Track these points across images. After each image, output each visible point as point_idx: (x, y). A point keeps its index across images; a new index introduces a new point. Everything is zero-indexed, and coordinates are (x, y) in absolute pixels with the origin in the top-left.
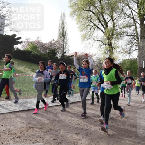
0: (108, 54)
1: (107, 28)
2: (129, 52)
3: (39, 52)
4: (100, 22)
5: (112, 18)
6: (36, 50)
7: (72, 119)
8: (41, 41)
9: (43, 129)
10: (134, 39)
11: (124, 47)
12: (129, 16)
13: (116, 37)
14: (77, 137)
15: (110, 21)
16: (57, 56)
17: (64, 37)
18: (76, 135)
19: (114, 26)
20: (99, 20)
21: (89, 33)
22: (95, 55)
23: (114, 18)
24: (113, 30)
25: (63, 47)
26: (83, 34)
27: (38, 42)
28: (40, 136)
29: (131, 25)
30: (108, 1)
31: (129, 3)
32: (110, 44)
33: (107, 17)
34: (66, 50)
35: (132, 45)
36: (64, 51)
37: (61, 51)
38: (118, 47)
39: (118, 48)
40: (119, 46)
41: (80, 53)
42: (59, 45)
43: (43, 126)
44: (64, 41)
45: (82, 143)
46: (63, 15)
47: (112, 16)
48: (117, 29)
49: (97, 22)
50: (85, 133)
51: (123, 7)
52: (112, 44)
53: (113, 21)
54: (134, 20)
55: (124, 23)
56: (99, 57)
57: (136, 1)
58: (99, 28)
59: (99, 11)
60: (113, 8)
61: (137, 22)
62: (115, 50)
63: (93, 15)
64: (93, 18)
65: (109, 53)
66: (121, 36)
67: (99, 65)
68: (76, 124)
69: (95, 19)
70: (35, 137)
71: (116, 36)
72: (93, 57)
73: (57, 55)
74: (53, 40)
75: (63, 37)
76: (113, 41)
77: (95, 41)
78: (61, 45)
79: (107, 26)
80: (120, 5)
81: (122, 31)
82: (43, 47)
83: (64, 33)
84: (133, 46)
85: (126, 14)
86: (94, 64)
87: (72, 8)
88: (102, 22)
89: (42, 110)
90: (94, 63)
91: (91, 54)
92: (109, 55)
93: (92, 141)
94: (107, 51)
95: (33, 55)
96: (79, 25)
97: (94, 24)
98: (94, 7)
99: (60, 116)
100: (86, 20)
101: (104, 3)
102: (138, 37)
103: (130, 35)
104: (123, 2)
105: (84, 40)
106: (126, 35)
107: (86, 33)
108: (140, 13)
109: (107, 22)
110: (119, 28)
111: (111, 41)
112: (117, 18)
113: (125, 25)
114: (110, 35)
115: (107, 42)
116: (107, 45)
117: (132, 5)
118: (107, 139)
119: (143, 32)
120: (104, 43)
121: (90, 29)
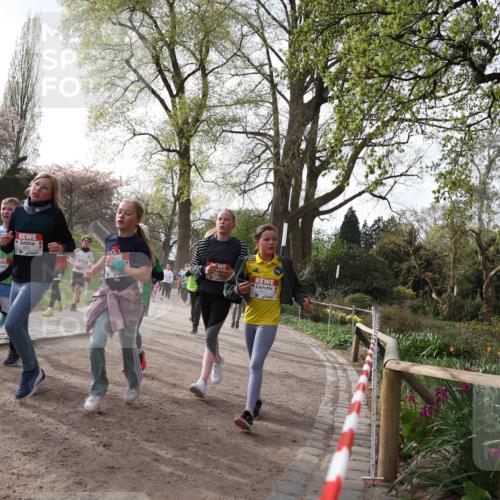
0: (173, 186)
1: (181, 98)
2: (244, 189)
4: (161, 72)
5: (202, 67)
10: (264, 148)
11: (228, 170)
12: (259, 70)
13: (206, 132)
14: (27, 466)
15: (194, 72)
17: (27, 104)
18: (23, 458)
19: (205, 95)
20: (158, 64)
21: (118, 104)
22: (127, 183)
23: (210, 67)
24: (201, 106)
25: (19, 138)
26: (96, 103)
29: (262, 101)
30: (197, 8)
31: (262, 28)
32: (184, 154)
33: (186, 61)
34: (27, 149)
35: (256, 165)
36: (21, 155)
37: (9, 153)
38: (210, 167)
39: (208, 170)
40: (214, 163)
41: (76, 170)
42: (5, 128)
44: (23, 116)
45: (41, 487)
46: (31, 23)
47: (202, 60)
48: (214, 106)
49: (149, 71)
50: (60, 452)
51: (243, 36)
52: (191, 153)
53: (205, 75)
54: (274, 86)
55: (239, 89)
56: (141, 191)
57: (286, 24)
58: (154, 92)
59: (160, 33)
60: (209, 30)
61: (280, 93)
62: (197, 174)
63: (140, 42)
64: (139, 54)
65: (176, 181)
66: (223, 131)
69: (144, 60)
71: (206, 127)
72: (123, 190)
75: (22, 102)
76: (195, 144)
77: (135, 135)
78: (10, 129)
79: (181, 89)
80: (235, 29)
81: (230, 114)
83: (27, 87)
84: (257, 171)
85: (249, 60)
87: (69, 6)
88: (166, 73)
91: (115, 176)
92: (176, 187)
93: (77, 479)
94: (169, 175)
96: (84, 71)
97: (138, 74)
98: (147, 18)
100: (112, 56)
101: (183, 9)
102: (278, 142)
103: (252, 133)
104: (246, 19)
105: (95, 125)
106: (240, 129)
107: (105, 102)
108: (292, 67)
109: (186, 75)
110: (222, 104)
111: (188, 141)
112: (219, 70)
113: (241, 95)
114: (188, 123)
115: (175, 146)
116: (174, 153)
117: (272, 36)
118: (134, 475)
119: (295, 128)
120: (163, 145)
121: (123, 90)
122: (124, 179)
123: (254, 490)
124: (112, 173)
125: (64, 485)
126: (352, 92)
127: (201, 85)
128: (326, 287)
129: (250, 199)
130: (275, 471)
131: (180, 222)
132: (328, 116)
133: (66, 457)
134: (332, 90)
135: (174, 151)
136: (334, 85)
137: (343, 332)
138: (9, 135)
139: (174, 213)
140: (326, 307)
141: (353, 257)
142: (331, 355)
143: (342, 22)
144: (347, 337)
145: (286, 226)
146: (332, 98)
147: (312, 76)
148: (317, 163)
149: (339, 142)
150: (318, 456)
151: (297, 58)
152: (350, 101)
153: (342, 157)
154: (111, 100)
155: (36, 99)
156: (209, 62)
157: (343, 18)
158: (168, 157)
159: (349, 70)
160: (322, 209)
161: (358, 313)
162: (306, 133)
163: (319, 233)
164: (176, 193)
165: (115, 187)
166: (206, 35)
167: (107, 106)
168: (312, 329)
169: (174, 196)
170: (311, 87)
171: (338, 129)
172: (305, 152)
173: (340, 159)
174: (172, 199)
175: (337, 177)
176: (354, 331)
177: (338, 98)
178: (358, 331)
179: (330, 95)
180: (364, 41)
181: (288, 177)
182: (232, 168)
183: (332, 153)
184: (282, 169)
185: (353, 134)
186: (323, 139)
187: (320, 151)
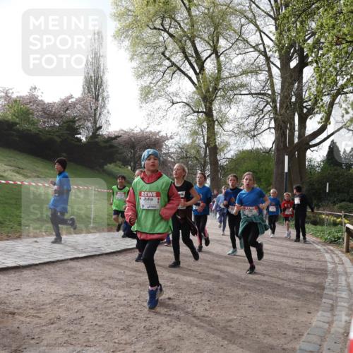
0: (204, 137)
1: (202, 74)
2: (253, 134)
3: (34, 124)
4: (186, 57)
5: (215, 51)
6: (28, 121)
7: (113, 292)
8: (40, 98)
9: (38, 317)
10: (265, 104)
11: (241, 122)
12: (256, 48)
13: (223, 97)
14: (124, 337)
15: (210, 56)
16: (78, 136)
17: (99, 90)
18: (120, 332)
19: (219, 70)
20: (184, 52)
21: (160, 83)
22: (171, 138)
23: (221, 51)
24: (218, 78)
25: (95, 114)
26: (144, 84)
27: (33, 100)
28: (30, 334)
29: (260, 70)
30: (206, 11)
31: (255, 18)
32: (209, 113)
33: (204, 49)
34: (102, 121)
35: (261, 116)
36: (98, 126)
37: (89, 125)
38: (227, 121)
39: (227, 123)
40: (231, 118)
41: (136, 132)
42: (86, 109)
43: (40, 309)
44: (97, 98)
45: (135, 352)
47: (214, 46)
48: (227, 78)
49: (178, 58)
51: (242, 26)
52: (214, 113)
53: (218, 57)
54: (268, 59)
55: (243, 64)
56: (181, 142)
57: (272, 13)
58: (183, 72)
59: (183, 31)
60: (217, 24)
61: (273, 63)
62: (219, 127)
63: (170, 39)
64: (170, 48)
65: (205, 133)
66: (235, 95)
68: (121, 306)
69: (174, 51)
70: (18, 337)
71: (222, 93)
72: (167, 142)
73: (80, 134)
74: (71, 97)
75: (95, 89)
76: (216, 106)
78: (89, 109)
79: (202, 68)
80: (235, 21)
81: (239, 82)
82: (45, 113)
83: (97, 79)
84: (262, 120)
85: (248, 42)
86: (170, 159)
87: (120, 21)
88: (190, 58)
89: (38, 270)
90: (169, 156)
91: (163, 134)
92: (206, 138)
93: (158, 345)
94: (200, 129)
95: (18, 131)
96: (135, 64)
97: (171, 61)
98: (173, 22)
99: (82, 284)
100: (152, 51)
101: (197, 12)
102: (275, 99)
103: (255, 94)
104: (242, 13)
105: (145, 99)
106: (246, 92)
107: (151, 83)
108: (280, 43)
109: (204, 58)
110: (232, 76)
111: (211, 104)
112: (227, 52)
113: (245, 68)
114: (209, 92)
115: (203, 108)
116: (201, 114)
117: (262, 22)
118: (197, 341)
119: (286, 87)
120: (194, 109)
121: (162, 74)
122: (169, 136)
123: (284, 349)
124: (160, 132)
125: (150, 349)
126: (326, 56)
127: (216, 64)
128: (320, 199)
129: (259, 141)
130: (297, 335)
131: (211, 161)
132: (310, 75)
133: (149, 330)
134: (311, 56)
135: (201, 112)
136: (312, 52)
137: (336, 232)
138: (89, 112)
139: (205, 156)
140: (321, 214)
141: (338, 176)
142: (329, 249)
143: (313, 6)
144: (339, 235)
145: (286, 158)
146: (312, 62)
147: (295, 49)
148: (305, 111)
150: (328, 323)
151: (283, 36)
152: (326, 62)
153: (324, 104)
155: (104, 86)
156: (220, 47)
157: (313, 4)
158: (198, 117)
159: (322, 40)
160: (311, 144)
161: (346, 217)
162: (294, 90)
163: (311, 161)
164: (206, 141)
165: (164, 141)
166: (216, 28)
167: (152, 85)
168: (313, 230)
169: (205, 144)
170: (295, 56)
171: (318, 83)
172: (295, 104)
173: (322, 106)
174: (204, 146)
175: (321, 119)
176: (344, 229)
177: (316, 61)
178: (348, 229)
180: (331, 18)
181: (285, 123)
182: (243, 120)
183: (316, 102)
184: (280, 117)
185: (330, 87)
186: (307, 92)
187: (306, 102)
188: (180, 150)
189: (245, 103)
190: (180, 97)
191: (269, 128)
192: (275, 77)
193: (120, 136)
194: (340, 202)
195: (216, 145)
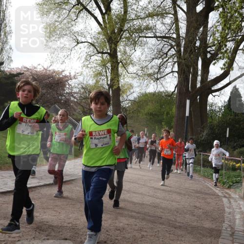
0: (107, 78)
1: (109, 15)
2: (157, 76)
10: (170, 47)
11: (145, 65)
13: (128, 39)
19: (126, 12)
21: (65, 21)
22: (75, 77)
24: (123, 19)
29: (167, 13)
32: (113, 55)
34: (4, 57)
35: (165, 60)
38: (132, 63)
39: (131, 65)
40: (135, 60)
41: (38, 70)
48: (133, 20)
52: (119, 54)
54: (174, 2)
56: (85, 82)
58: (90, 12)
61: (179, 6)
62: (123, 68)
65: (109, 74)
66: (140, 37)
67: (85, 103)
71: (128, 35)
72: (72, 82)
76: (121, 47)
79: (108, 9)
81: (145, 24)
84: (166, 64)
86: (72, 99)
90: (72, 96)
91: (66, 73)
92: (109, 79)
94: (104, 70)
102: (180, 43)
103: (160, 37)
105: (50, 37)
107: (56, 21)
110: (138, 17)
111: (116, 45)
113: (151, 10)
114: (114, 33)
115: (107, 49)
116: (106, 55)
119: (192, 31)
120: (98, 49)
121: (68, 12)
122: (72, 76)
124: (63, 71)
127: (122, 5)
129: (162, 84)
132: (216, 20)
135: (106, 53)
137: (235, 177)
142: (226, 193)
145: (188, 102)
146: (218, 7)
148: (209, 56)
149: (224, 39)
152: (232, 8)
153: (227, 49)
154: (60, 19)
155: (7, 21)
158: (102, 58)
160: (213, 89)
162: (199, 35)
163: (212, 106)
164: (109, 83)
165: (67, 81)
167: (57, 24)
169: (108, 85)
171: (223, 29)
172: (199, 48)
173: (226, 51)
174: (107, 87)
175: (224, 65)
177: (222, 6)
179: (216, 5)
181: (188, 67)
182: (148, 63)
183: (220, 48)
184: (183, 61)
185: (234, 33)
186: (212, 38)
187: (210, 47)
188: (82, 91)
189: (150, 45)
190: (85, 37)
191: (172, 72)
192: (181, 21)
193: (23, 73)
194: (240, 148)
195: (119, 87)
